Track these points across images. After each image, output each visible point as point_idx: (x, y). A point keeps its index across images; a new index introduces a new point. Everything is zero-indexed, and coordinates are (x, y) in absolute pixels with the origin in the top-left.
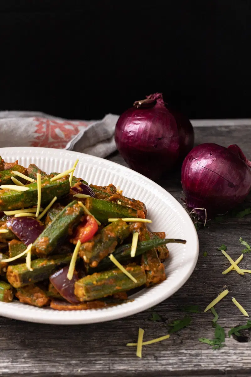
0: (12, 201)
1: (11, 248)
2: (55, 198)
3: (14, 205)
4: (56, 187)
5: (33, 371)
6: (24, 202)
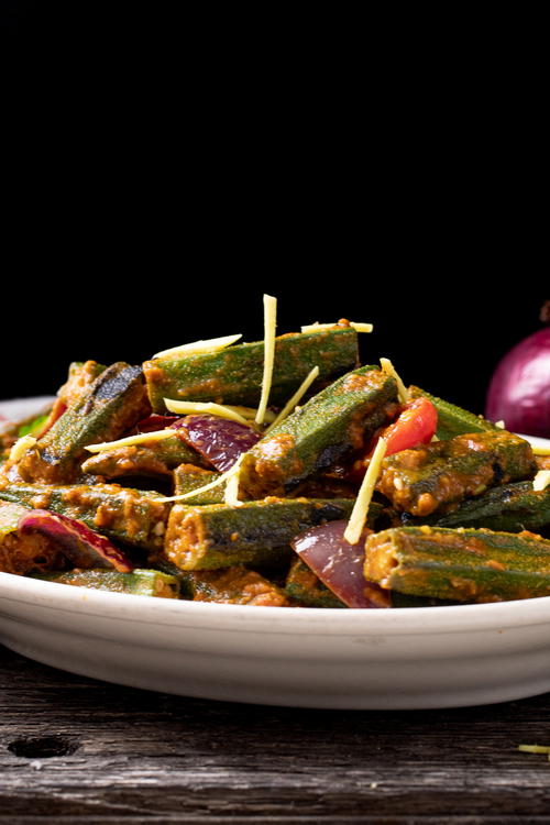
0: (189, 373)
1: (181, 481)
2: (315, 372)
3: (194, 384)
4: (318, 340)
5: (233, 784)
6: (224, 377)
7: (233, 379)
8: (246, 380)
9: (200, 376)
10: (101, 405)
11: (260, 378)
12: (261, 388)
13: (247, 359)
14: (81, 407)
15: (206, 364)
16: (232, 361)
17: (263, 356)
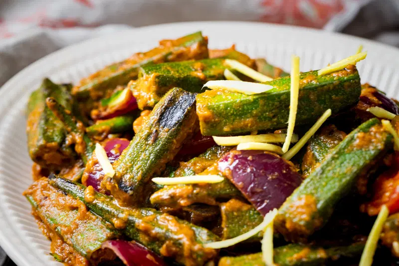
0: (232, 114)
1: (228, 218)
2: (328, 113)
4: (331, 87)
6: (259, 117)
7: (265, 118)
8: (275, 119)
9: (241, 116)
10: (164, 134)
11: (286, 118)
12: (287, 125)
13: (276, 103)
14: (149, 135)
15: (245, 107)
16: (265, 105)
17: (289, 101)
